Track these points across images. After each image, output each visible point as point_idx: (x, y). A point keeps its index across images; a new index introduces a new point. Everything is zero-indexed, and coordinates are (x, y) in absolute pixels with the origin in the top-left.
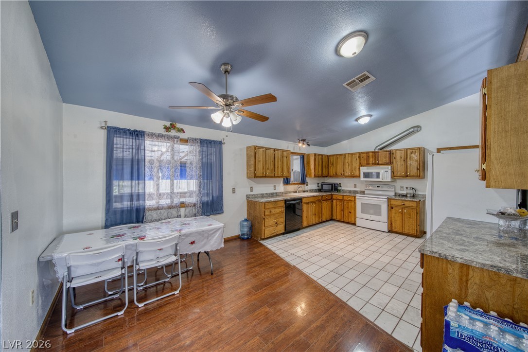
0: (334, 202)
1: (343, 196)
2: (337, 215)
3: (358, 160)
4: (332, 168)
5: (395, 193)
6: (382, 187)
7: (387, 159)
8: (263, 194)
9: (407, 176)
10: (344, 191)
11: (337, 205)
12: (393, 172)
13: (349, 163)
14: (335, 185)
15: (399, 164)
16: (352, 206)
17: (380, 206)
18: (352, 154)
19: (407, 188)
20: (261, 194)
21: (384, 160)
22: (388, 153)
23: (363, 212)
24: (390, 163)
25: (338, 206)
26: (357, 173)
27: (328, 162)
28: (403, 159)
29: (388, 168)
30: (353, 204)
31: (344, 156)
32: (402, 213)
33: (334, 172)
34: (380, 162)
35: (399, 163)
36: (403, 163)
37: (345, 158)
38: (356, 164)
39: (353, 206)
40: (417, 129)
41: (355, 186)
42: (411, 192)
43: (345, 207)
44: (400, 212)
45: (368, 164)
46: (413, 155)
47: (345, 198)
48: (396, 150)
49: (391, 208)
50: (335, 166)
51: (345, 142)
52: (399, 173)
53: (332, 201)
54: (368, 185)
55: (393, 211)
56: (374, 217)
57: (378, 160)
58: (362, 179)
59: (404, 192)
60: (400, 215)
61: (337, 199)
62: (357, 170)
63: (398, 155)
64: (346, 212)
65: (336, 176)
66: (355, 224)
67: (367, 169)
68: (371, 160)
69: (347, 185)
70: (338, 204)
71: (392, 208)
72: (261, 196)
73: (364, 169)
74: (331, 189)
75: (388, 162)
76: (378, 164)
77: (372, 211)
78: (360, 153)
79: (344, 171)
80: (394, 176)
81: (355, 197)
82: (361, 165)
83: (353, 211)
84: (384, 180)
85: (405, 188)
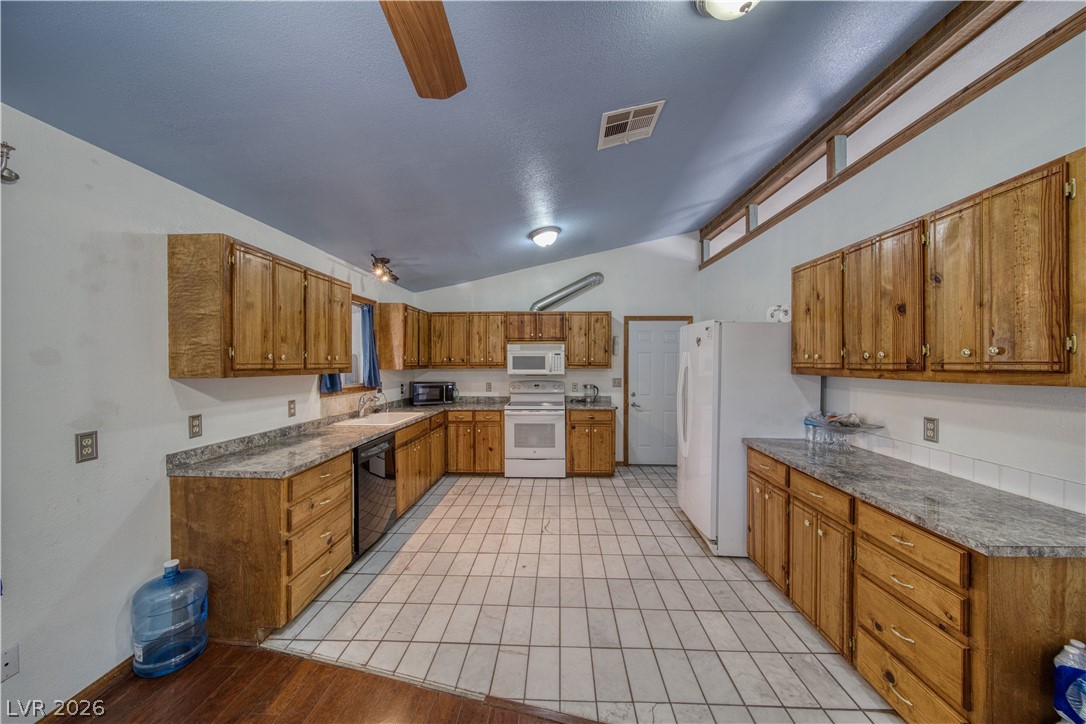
0: (452, 429)
1: (474, 412)
2: (461, 459)
3: (502, 329)
4: (438, 345)
6: (543, 387)
7: (558, 330)
9: (590, 364)
10: (464, 401)
11: (457, 437)
12: (567, 357)
13: (482, 334)
14: (447, 387)
15: (578, 341)
16: (494, 433)
17: (553, 425)
18: (487, 315)
19: (585, 387)
21: (552, 333)
22: (558, 317)
23: (518, 444)
24: (562, 339)
25: (461, 438)
26: (498, 358)
27: (430, 329)
28: (583, 332)
29: (561, 348)
30: (497, 430)
31: (469, 317)
32: (590, 435)
33: (445, 354)
34: (545, 336)
35: (577, 339)
36: (583, 339)
37: (470, 322)
38: (495, 339)
39: (497, 434)
40: (597, 279)
41: (489, 387)
42: (591, 392)
43: (479, 438)
44: (587, 435)
45: (521, 339)
46: (598, 325)
47: (479, 417)
48: (572, 314)
49: (571, 427)
50: (445, 339)
51: (464, 286)
52: (577, 359)
53: (446, 428)
54: (516, 385)
55: (576, 433)
56: (541, 452)
57: (541, 332)
58: (511, 371)
59: (580, 394)
60: (587, 439)
61: (458, 422)
62: (499, 350)
63: (576, 322)
64: (481, 450)
65: (449, 364)
66: (501, 474)
67: (522, 349)
68: (527, 329)
69: (471, 386)
70: (461, 432)
71: (574, 428)
73: (515, 350)
74: (438, 398)
75: (558, 335)
76: (541, 339)
77: (534, 440)
78: (506, 315)
79: (468, 353)
80: (569, 364)
81: (501, 412)
82: (508, 339)
83: (496, 446)
84: (553, 373)
85: (580, 386)
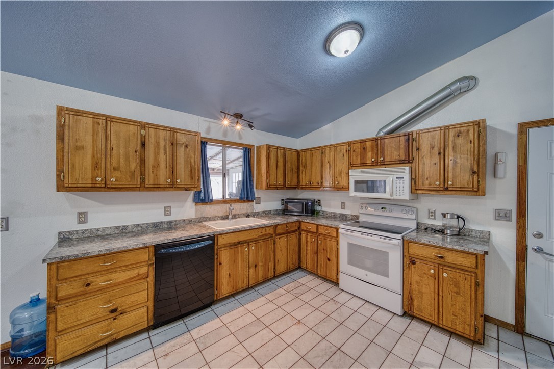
0: (304, 235)
1: (317, 225)
2: (308, 260)
3: (346, 157)
4: (304, 173)
5: (418, 224)
6: (391, 211)
7: (402, 152)
8: (124, 228)
9: (446, 189)
10: (324, 215)
11: (307, 243)
12: (414, 180)
13: (331, 162)
14: (307, 204)
15: (429, 165)
16: (331, 246)
18: (335, 146)
19: (444, 215)
20: (118, 228)
21: (395, 156)
22: (403, 139)
23: (351, 262)
24: (408, 161)
25: (309, 243)
26: (343, 183)
27: (298, 162)
28: (436, 150)
29: (403, 171)
30: (334, 243)
31: (322, 149)
32: (437, 278)
33: (307, 179)
34: (387, 159)
35: (427, 160)
36: (436, 159)
37: (323, 153)
38: (342, 164)
39: (334, 248)
40: (467, 84)
41: (343, 206)
42: (454, 223)
43: (321, 248)
44: (433, 276)
45: (363, 165)
46: (460, 141)
47: (321, 230)
48: (419, 132)
49: (409, 261)
50: (308, 168)
51: (327, 127)
52: (427, 183)
53: (300, 234)
54: (364, 206)
55: (416, 269)
56: (372, 277)
57: (383, 156)
58: (352, 193)
59: (438, 223)
60: (433, 282)
61: (308, 231)
62: (344, 175)
63: (425, 143)
64: (322, 258)
65: (310, 187)
66: (337, 284)
67: (362, 173)
68: (369, 155)
69: (330, 203)
70: (309, 240)
71: (413, 263)
72: (117, 231)
73: (356, 174)
74: (301, 210)
75: (403, 158)
76: (383, 164)
77: (368, 263)
78: (350, 144)
79: (322, 179)
80: (415, 188)
81: (337, 229)
82: (352, 165)
83: (333, 258)
84: (395, 197)
85: (439, 214)
